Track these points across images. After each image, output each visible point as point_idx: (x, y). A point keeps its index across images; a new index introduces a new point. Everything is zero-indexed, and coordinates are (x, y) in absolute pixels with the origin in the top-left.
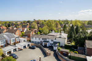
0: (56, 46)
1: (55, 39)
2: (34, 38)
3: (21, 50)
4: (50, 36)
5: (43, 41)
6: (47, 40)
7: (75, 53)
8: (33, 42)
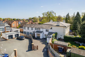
0: (51, 37)
1: (51, 28)
2: (27, 28)
3: (6, 40)
4: (45, 25)
5: (36, 31)
6: (41, 30)
7: (79, 48)
8: (25, 33)
